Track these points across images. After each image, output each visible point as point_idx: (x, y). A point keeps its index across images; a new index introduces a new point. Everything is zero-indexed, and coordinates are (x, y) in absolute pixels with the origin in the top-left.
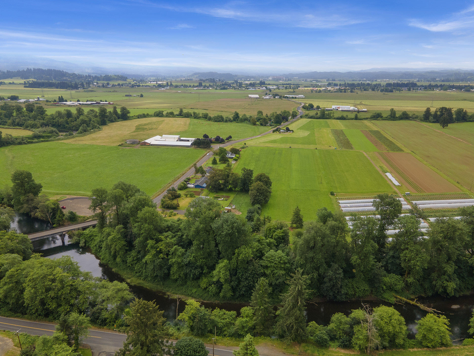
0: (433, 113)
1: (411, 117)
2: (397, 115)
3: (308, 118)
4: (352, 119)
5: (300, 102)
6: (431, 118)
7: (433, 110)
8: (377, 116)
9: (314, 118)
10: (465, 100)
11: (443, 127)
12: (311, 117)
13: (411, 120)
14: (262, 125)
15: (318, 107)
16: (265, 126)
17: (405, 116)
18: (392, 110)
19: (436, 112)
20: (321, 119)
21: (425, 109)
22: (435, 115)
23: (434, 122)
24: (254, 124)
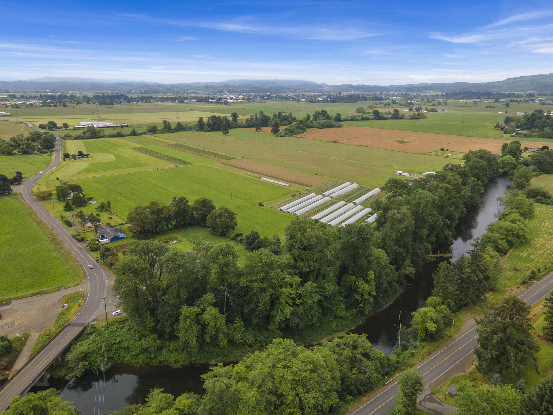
0: (206, 123)
1: (186, 128)
2: (173, 127)
3: (74, 139)
4: (130, 135)
5: (19, 120)
6: (206, 127)
7: (205, 120)
8: (153, 130)
9: (83, 139)
10: (192, 110)
11: (225, 134)
12: (78, 138)
13: (188, 131)
14: (25, 153)
15: (66, 126)
16: (33, 154)
17: (180, 128)
18: (165, 122)
19: (208, 120)
20: (92, 138)
21: (197, 119)
22: (209, 125)
23: (210, 131)
24: (10, 154)
